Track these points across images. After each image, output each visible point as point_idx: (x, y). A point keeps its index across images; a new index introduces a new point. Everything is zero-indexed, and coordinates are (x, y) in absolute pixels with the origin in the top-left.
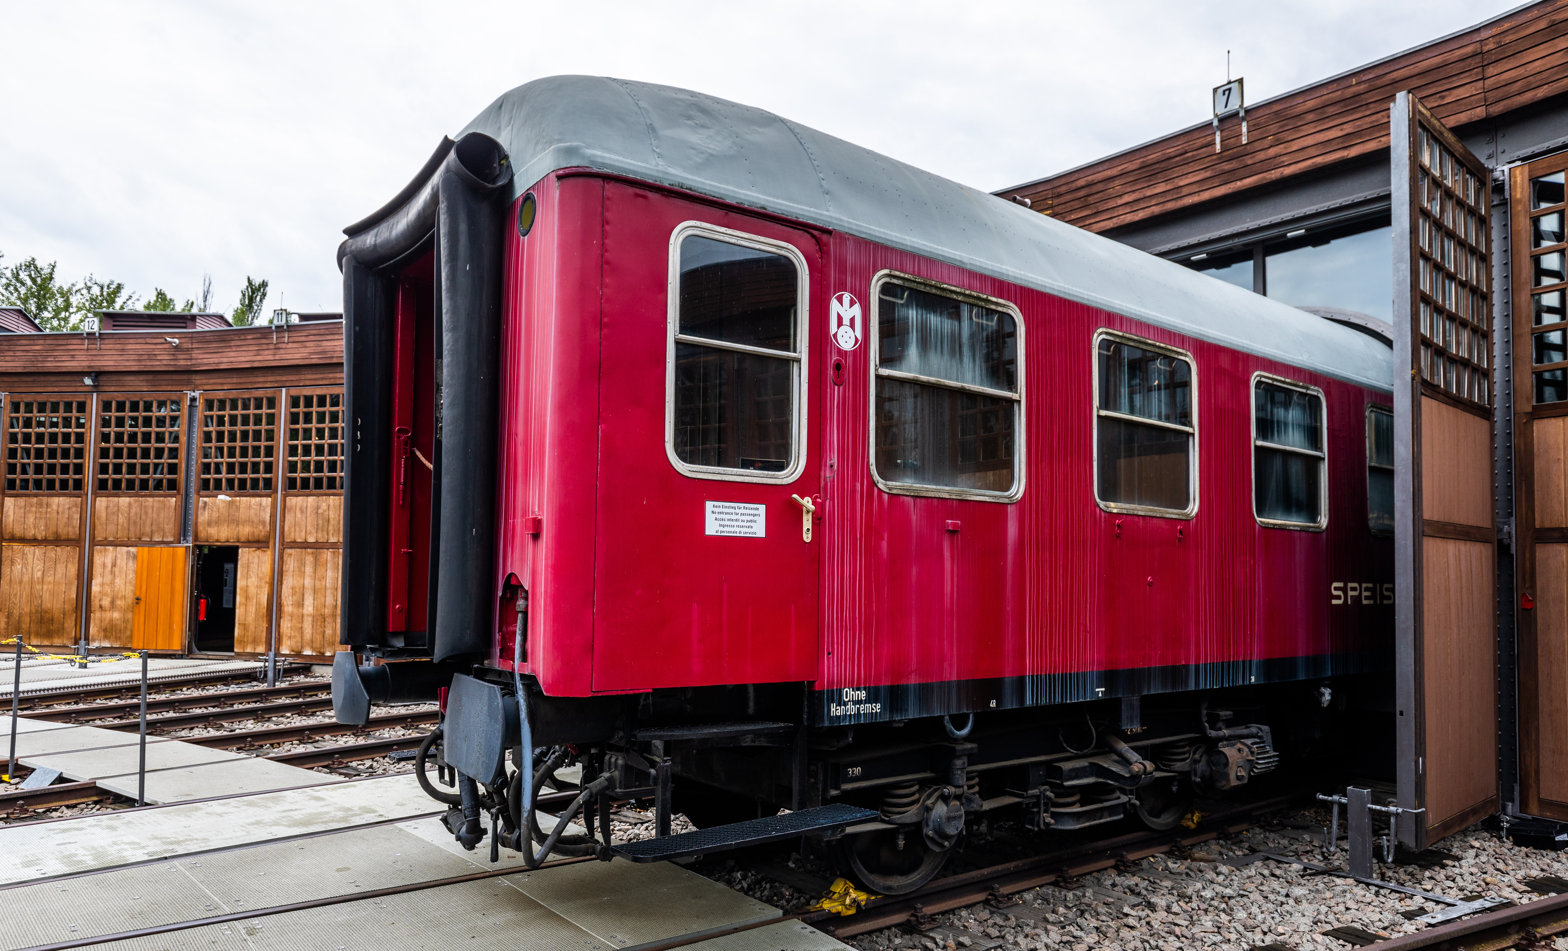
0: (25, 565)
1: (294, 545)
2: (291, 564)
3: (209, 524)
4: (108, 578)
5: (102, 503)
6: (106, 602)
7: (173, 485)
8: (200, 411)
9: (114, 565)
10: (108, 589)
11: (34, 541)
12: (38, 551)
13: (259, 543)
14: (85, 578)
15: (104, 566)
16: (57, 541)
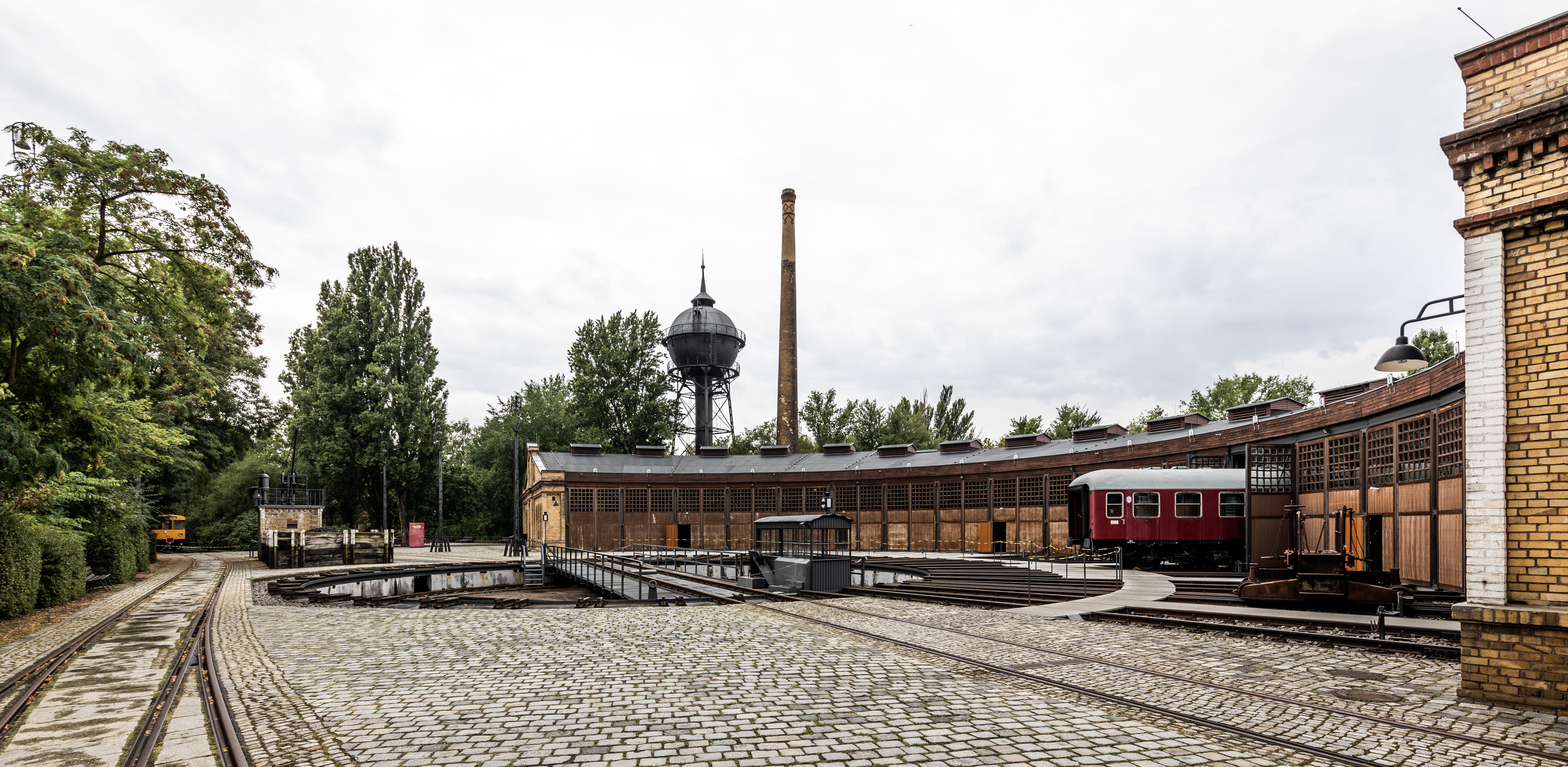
0: (946, 529)
1: (1023, 522)
2: (1022, 527)
3: (997, 516)
4: (969, 532)
5: (966, 511)
6: (969, 538)
7: (986, 505)
8: (993, 484)
9: (970, 529)
10: (969, 535)
11: (948, 522)
12: (950, 525)
13: (1012, 521)
14: (963, 532)
15: (968, 529)
16: (955, 522)
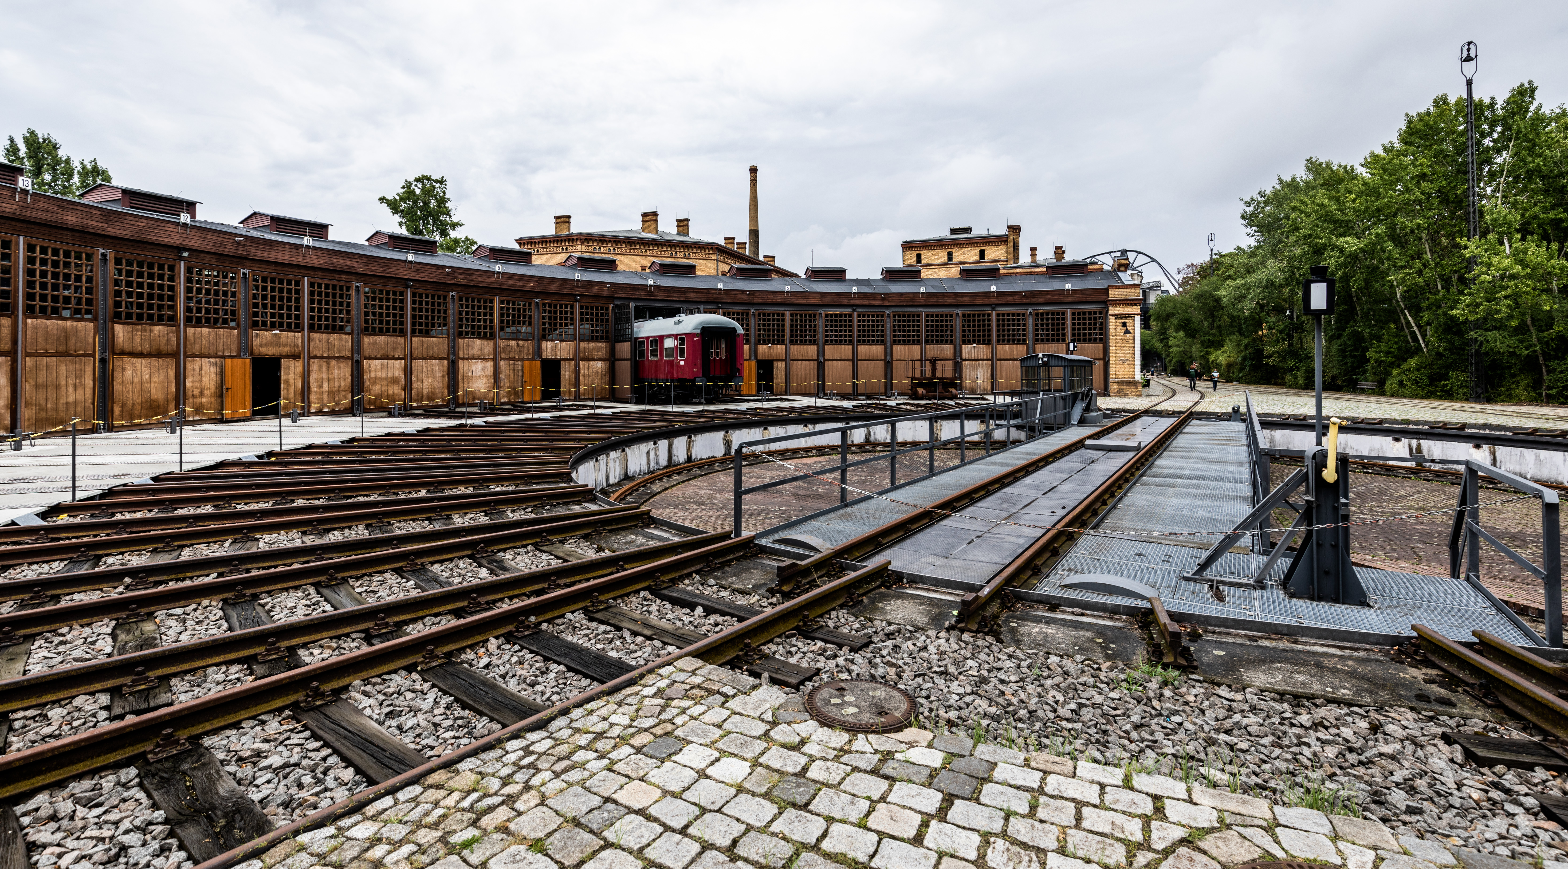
0: (134, 371)
1: (315, 357)
2: (314, 367)
3: (261, 345)
4: (197, 378)
5: (190, 331)
6: (197, 392)
7: (235, 322)
8: (250, 281)
9: (201, 369)
10: (197, 384)
11: (141, 355)
12: (145, 361)
13: (295, 357)
14: (180, 379)
15: (194, 370)
16: (157, 354)
